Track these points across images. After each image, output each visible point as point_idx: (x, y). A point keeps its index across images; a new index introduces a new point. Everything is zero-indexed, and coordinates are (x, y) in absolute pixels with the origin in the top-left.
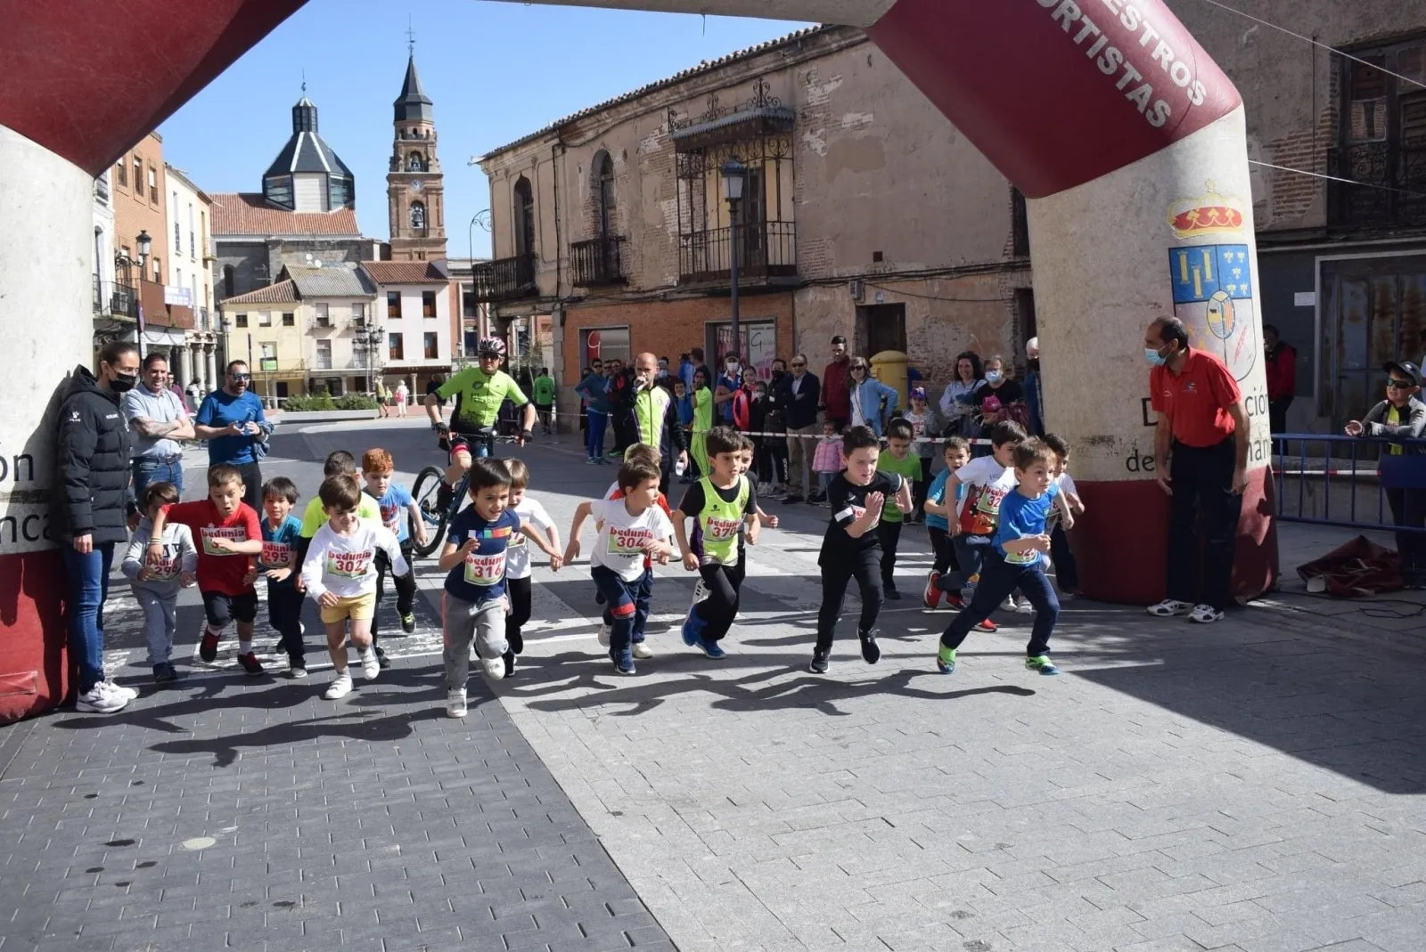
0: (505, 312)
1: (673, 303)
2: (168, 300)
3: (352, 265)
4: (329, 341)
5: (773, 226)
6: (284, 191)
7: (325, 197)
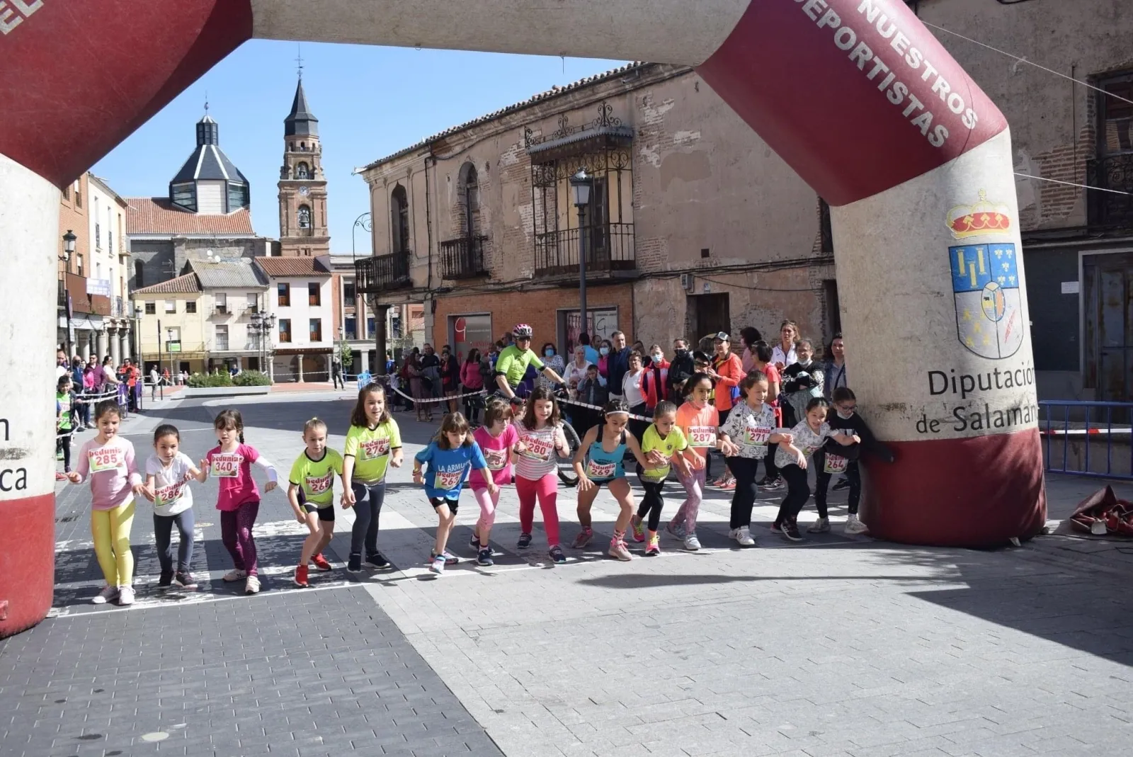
0: (383, 301)
1: (530, 293)
2: (89, 291)
3: (248, 260)
4: (227, 326)
5: (615, 227)
6: (189, 195)
7: (225, 201)
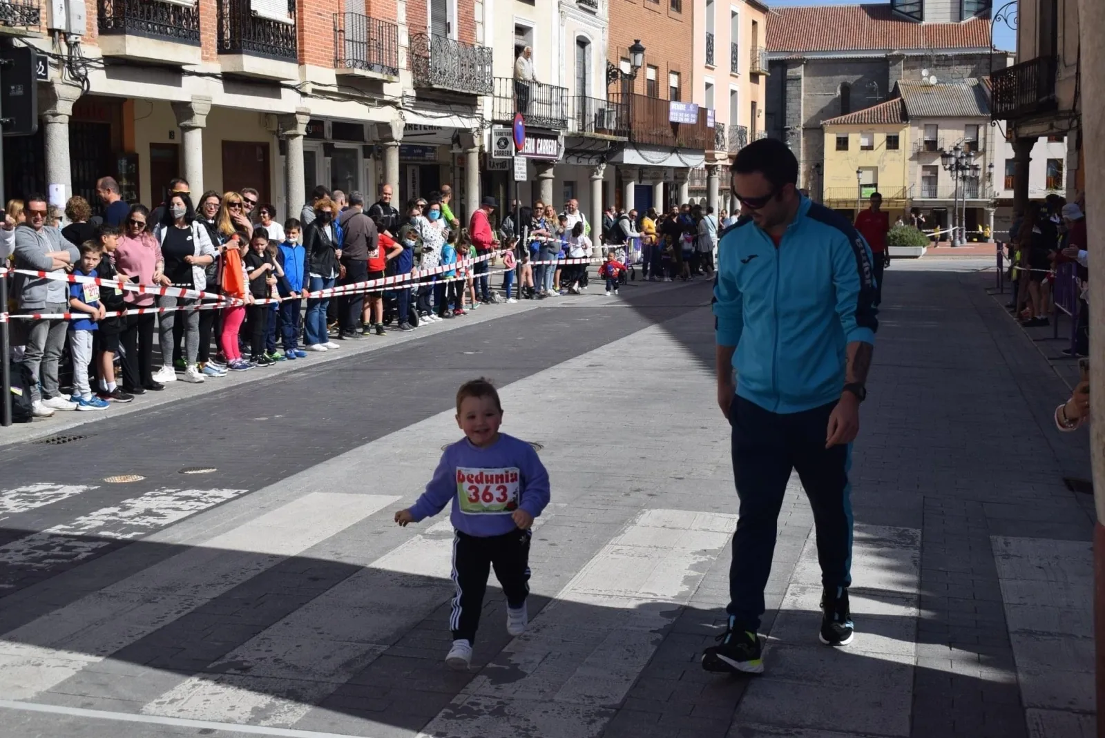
0: (1026, 131)
2: (674, 117)
3: (974, 81)
7: (957, 6)
